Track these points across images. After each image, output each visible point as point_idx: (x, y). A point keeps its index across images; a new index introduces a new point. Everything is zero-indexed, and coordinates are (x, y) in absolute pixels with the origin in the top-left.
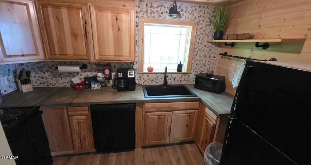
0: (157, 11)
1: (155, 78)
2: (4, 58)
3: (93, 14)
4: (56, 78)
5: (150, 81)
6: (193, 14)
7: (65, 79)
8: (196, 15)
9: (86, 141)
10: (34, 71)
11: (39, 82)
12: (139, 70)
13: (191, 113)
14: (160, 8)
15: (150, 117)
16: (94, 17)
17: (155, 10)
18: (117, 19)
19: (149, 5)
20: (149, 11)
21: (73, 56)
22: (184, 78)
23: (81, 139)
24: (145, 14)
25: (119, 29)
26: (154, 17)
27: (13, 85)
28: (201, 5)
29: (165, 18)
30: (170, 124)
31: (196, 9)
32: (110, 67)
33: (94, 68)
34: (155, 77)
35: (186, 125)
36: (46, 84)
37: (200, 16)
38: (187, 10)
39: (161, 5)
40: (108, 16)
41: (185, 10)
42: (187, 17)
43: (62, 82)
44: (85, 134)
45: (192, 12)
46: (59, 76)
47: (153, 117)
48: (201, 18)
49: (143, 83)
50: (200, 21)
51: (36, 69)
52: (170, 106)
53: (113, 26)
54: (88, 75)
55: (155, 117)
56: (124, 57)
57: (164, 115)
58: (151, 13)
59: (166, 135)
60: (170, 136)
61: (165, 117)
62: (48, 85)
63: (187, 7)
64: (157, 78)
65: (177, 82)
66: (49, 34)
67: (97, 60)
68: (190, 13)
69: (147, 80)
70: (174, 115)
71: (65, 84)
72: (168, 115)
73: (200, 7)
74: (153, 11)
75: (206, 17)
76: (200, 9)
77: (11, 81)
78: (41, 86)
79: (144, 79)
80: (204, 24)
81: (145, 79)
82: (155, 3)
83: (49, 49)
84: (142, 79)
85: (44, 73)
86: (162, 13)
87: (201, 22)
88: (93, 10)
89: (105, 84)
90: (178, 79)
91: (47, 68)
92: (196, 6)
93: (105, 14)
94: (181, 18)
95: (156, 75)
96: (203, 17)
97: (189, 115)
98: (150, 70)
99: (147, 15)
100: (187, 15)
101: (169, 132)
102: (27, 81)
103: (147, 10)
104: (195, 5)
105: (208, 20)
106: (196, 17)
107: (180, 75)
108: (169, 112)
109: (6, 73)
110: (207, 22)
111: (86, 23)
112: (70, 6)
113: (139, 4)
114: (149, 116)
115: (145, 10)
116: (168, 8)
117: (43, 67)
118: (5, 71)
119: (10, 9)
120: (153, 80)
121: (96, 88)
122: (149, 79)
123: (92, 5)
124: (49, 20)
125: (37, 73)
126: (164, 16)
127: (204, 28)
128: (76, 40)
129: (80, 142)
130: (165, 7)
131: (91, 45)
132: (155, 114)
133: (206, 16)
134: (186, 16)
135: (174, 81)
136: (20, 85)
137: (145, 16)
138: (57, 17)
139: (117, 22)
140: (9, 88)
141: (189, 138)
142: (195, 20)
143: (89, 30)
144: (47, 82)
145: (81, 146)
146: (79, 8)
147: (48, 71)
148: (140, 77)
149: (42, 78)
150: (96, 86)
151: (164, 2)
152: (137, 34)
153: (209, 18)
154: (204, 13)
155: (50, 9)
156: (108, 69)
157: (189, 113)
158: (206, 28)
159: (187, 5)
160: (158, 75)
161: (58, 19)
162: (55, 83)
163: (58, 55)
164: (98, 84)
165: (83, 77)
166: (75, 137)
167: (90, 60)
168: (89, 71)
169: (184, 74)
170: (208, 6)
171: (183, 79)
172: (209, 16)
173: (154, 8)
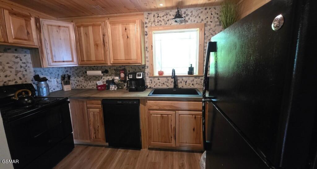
0: (163, 20)
1: (166, 82)
2: (52, 63)
3: (109, 28)
4: (87, 81)
5: (161, 85)
6: (200, 17)
7: (93, 82)
8: (203, 17)
9: (99, 132)
10: (74, 76)
11: (76, 84)
12: (150, 74)
13: (197, 115)
14: (166, 17)
15: (153, 115)
16: (109, 30)
17: (161, 19)
18: (126, 29)
19: (156, 15)
20: (156, 21)
21: (95, 61)
22: (197, 81)
23: (95, 131)
24: (153, 24)
25: (128, 37)
26: (161, 25)
27: (60, 85)
28: (207, 7)
29: (172, 25)
30: (174, 125)
31: (202, 12)
32: (126, 71)
33: (113, 73)
34: (165, 80)
35: (193, 128)
36: (81, 86)
37: (207, 18)
38: (192, 14)
39: (167, 14)
40: (120, 28)
41: (190, 14)
42: (193, 21)
43: (91, 85)
44: (98, 126)
45: (198, 15)
46: (89, 79)
47: (156, 115)
48: (209, 20)
49: (155, 86)
50: (207, 22)
51: (75, 74)
52: (173, 105)
53: (123, 35)
54: (108, 79)
55: (157, 115)
56: (132, 60)
57: (167, 115)
58: (158, 22)
59: (171, 137)
60: (175, 138)
61: (168, 118)
62: (81, 87)
63: (192, 11)
64: (167, 81)
65: (188, 85)
66: (81, 46)
67: (112, 64)
68: (196, 17)
69: (158, 84)
70: (177, 115)
71: (93, 86)
72: (172, 115)
73: (206, 9)
74: (160, 20)
75: (214, 18)
76: (206, 11)
77: (59, 83)
78: (78, 88)
79: (154, 82)
80: (213, 25)
81: (156, 82)
82: (161, 13)
83: (80, 57)
84: (153, 82)
85: (80, 77)
86: (168, 20)
87: (209, 23)
88: (109, 25)
89: (122, 87)
90: (190, 82)
91: (82, 74)
92: (202, 9)
93: (117, 26)
94: (187, 22)
95: (167, 79)
96: (211, 18)
97: (195, 117)
98: (161, 73)
99: (155, 24)
100: (193, 18)
101: (174, 134)
102: (67, 83)
103: (155, 20)
104: (200, 8)
105: (216, 20)
106: (202, 19)
107: (192, 79)
108: (172, 112)
109: (56, 76)
110: (216, 22)
111: (104, 35)
112: (94, 24)
113: (147, 16)
114: (151, 114)
115: (152, 20)
116: (173, 15)
117: (79, 73)
118: (56, 75)
119: (58, 30)
120: (164, 84)
121: (113, 89)
122: (160, 82)
123: (108, 21)
124: (81, 36)
125: (76, 78)
126: (170, 23)
127: (214, 29)
128: (97, 48)
129: (95, 133)
130: (170, 15)
131: (108, 52)
132: (158, 112)
133: (214, 16)
134: (191, 19)
135: (186, 84)
136: (63, 85)
137: (153, 25)
138: (86, 34)
139: (126, 31)
140: (56, 88)
141: (198, 145)
142: (202, 22)
143: (106, 40)
144: (81, 85)
145: (95, 137)
146: (100, 25)
147: (82, 76)
148: (151, 80)
149: (78, 81)
150: (113, 88)
151: (170, 10)
152: (147, 42)
153: (218, 18)
154: (212, 14)
155: (82, 29)
156: (123, 73)
157: (195, 115)
158: (215, 28)
159: (192, 9)
160: (168, 78)
161: (87, 34)
162: (86, 85)
163: (86, 61)
164: (115, 86)
165: (105, 80)
166: (91, 128)
167: (107, 64)
168: (110, 75)
169: (196, 77)
170: (215, 6)
171: (195, 83)
172: (218, 16)
173: (161, 17)
